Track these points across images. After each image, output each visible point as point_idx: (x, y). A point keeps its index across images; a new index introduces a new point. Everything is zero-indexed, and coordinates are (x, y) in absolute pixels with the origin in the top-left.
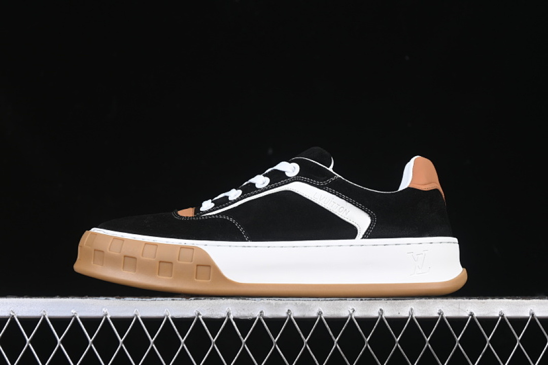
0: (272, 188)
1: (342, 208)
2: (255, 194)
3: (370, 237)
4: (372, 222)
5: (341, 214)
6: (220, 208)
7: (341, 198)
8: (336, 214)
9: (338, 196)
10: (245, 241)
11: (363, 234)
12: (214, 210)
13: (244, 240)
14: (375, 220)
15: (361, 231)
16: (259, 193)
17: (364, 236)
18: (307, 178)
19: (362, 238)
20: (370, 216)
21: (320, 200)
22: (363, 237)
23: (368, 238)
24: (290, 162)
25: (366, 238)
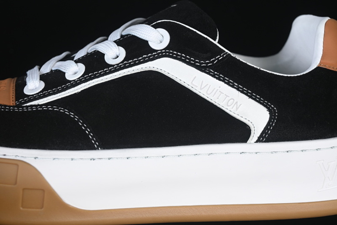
0: (131, 66)
1: (232, 100)
2: (106, 74)
3: (268, 141)
4: (270, 118)
5: (229, 108)
6: (54, 93)
7: (233, 86)
8: (223, 109)
9: (228, 83)
10: (94, 149)
11: (258, 135)
12: (45, 96)
13: (91, 147)
14: (275, 116)
15: (257, 132)
16: (111, 72)
17: (259, 138)
18: (182, 53)
19: (257, 142)
20: (269, 110)
21: (201, 89)
22: (259, 141)
23: (265, 142)
24: (155, 27)
25: (262, 141)
